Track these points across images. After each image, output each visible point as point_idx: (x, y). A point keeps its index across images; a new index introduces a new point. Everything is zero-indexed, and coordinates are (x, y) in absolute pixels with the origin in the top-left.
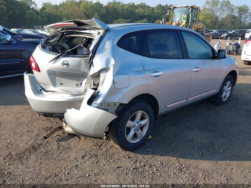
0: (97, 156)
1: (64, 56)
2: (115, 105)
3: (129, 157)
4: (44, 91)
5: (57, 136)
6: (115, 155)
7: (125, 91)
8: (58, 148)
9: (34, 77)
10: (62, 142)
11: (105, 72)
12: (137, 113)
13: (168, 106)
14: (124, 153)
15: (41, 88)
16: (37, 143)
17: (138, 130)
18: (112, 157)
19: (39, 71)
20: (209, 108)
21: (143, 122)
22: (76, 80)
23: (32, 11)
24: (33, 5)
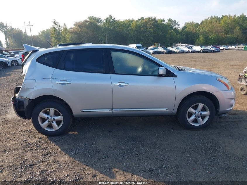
2: (25, 98)
13: (83, 110)
23: (172, 31)
24: (177, 26)
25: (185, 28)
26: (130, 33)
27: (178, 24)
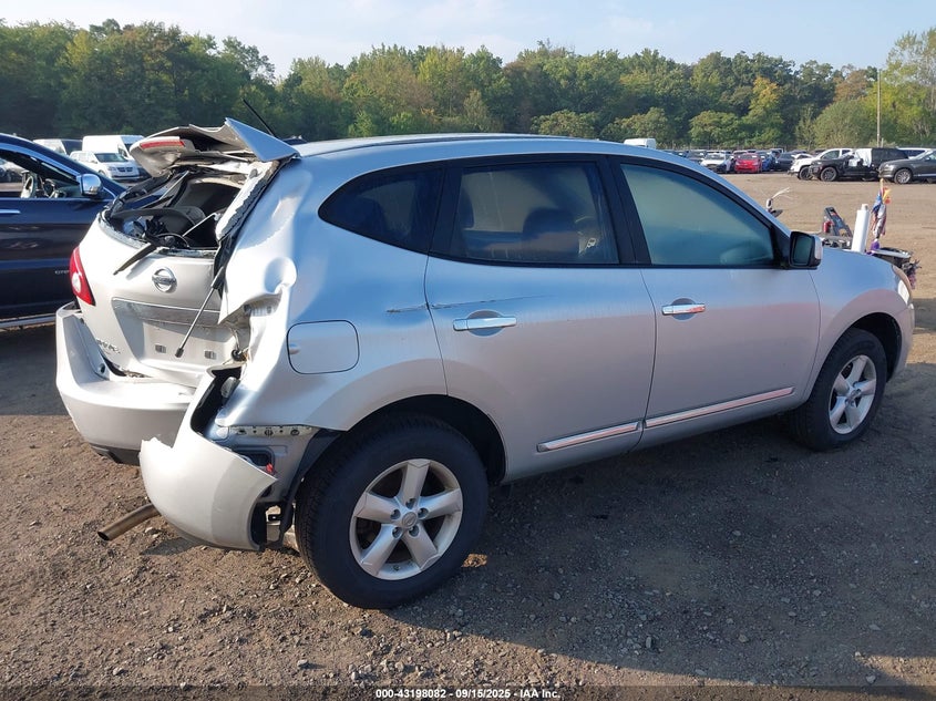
0: (255, 618)
1: (164, 253)
2: (295, 432)
3: (367, 633)
4: (111, 373)
5: (155, 531)
6: (319, 618)
7: (339, 382)
8: (136, 577)
9: (82, 320)
10: (159, 556)
11: (265, 311)
12: (405, 468)
13: (548, 445)
14: (354, 615)
15: (104, 362)
16: (73, 554)
17: (414, 531)
18: (304, 627)
19: (92, 301)
20: (775, 460)
21: (434, 504)
22: (207, 338)
23: (253, 88)
24: (261, 70)
25: (294, 80)
26: (65, 87)
27: (267, 65)
